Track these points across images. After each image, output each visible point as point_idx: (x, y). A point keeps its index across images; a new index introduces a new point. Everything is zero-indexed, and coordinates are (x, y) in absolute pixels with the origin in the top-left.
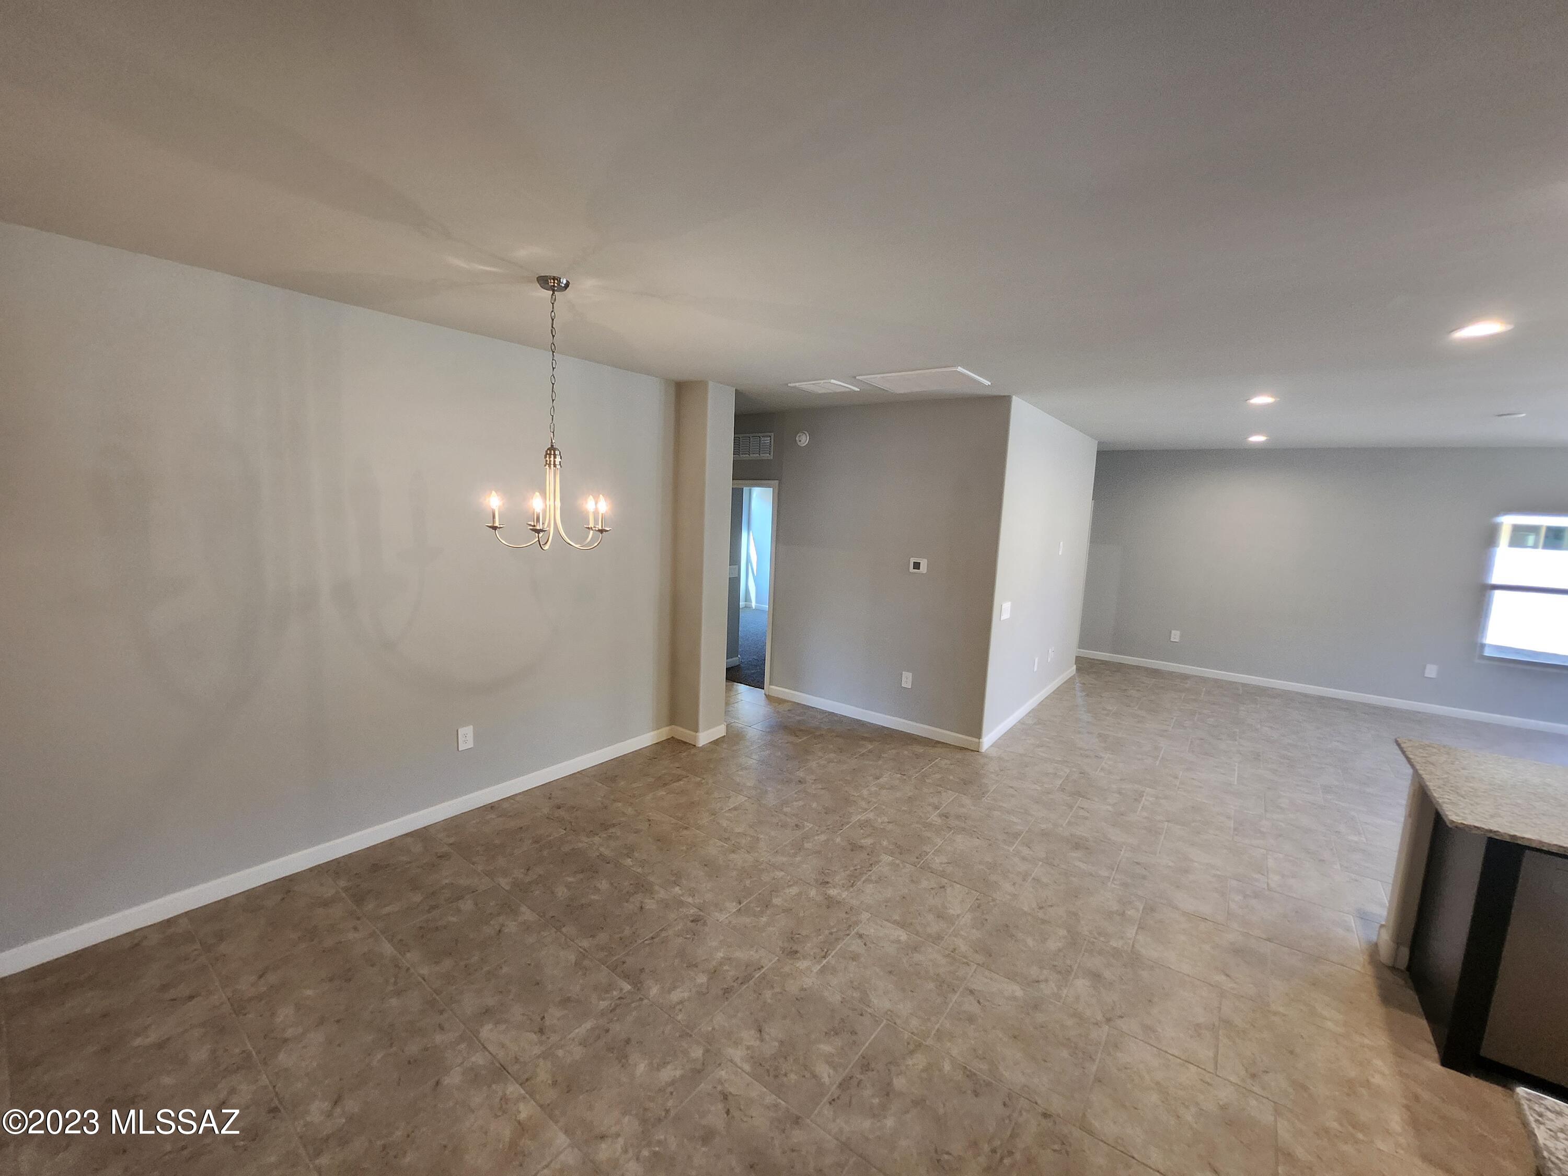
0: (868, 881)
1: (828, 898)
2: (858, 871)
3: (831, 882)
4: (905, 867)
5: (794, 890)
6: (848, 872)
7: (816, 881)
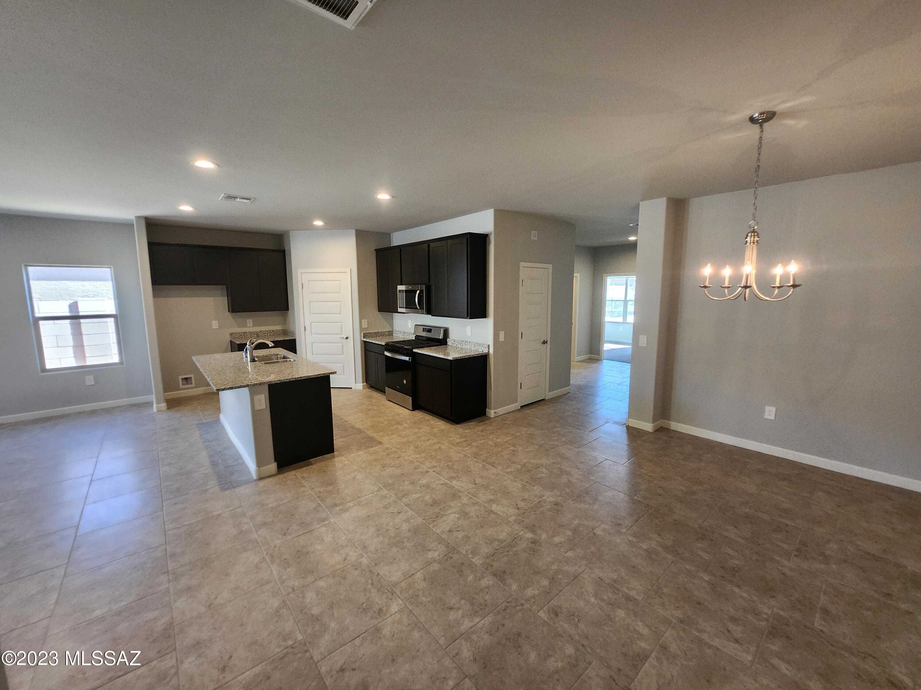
0: (501, 541)
1: (533, 531)
2: (507, 550)
3: (529, 543)
4: (467, 551)
5: (557, 539)
6: (515, 549)
7: (540, 545)
